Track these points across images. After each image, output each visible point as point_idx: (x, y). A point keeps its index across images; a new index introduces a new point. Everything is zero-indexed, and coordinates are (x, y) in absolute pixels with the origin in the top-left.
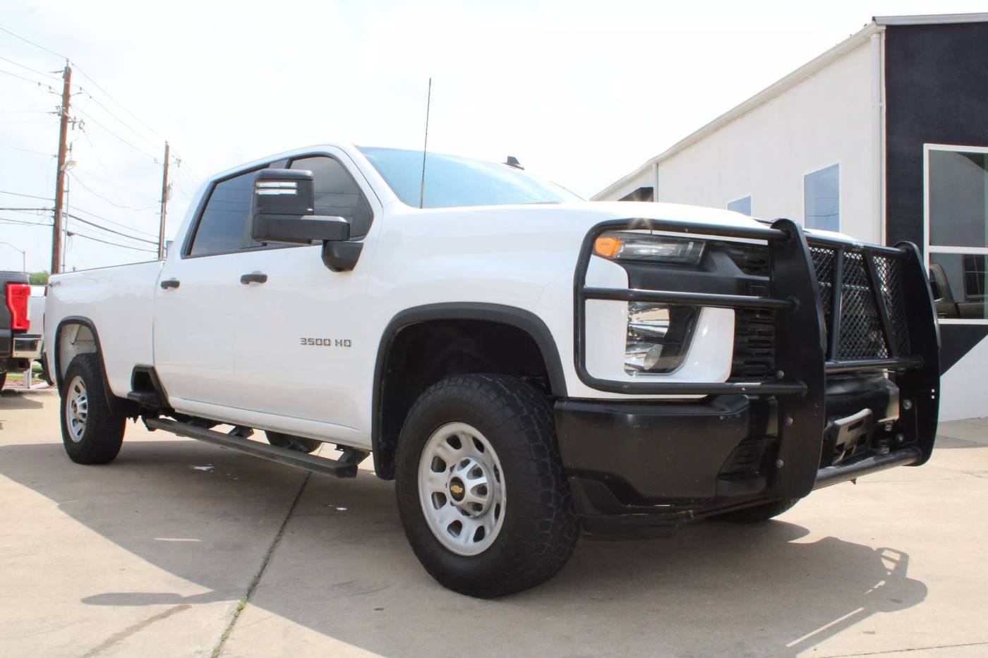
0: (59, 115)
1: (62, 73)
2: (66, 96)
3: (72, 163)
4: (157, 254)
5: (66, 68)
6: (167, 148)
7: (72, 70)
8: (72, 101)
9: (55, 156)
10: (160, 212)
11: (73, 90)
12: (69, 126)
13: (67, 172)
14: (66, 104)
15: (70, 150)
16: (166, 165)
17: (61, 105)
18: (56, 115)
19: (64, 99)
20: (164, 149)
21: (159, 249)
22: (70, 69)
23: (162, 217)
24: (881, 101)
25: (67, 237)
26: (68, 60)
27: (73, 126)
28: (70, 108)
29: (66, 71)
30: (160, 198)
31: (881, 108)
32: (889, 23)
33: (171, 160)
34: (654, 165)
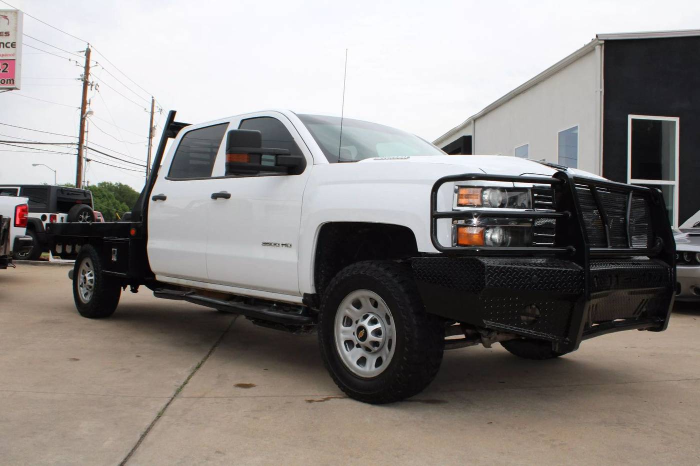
0: (82, 81)
1: (85, 52)
2: (87, 67)
3: (91, 113)
4: (146, 173)
5: (87, 49)
6: (153, 101)
7: (91, 50)
8: (91, 71)
9: (79, 108)
10: (148, 145)
11: (91, 64)
12: (89, 87)
13: (87, 118)
14: (87, 73)
15: (89, 104)
16: (152, 113)
17: (84, 74)
18: (80, 80)
19: (85, 70)
20: (151, 102)
21: (147, 170)
22: (90, 49)
23: (149, 149)
24: (601, 88)
25: (87, 162)
26: (88, 44)
27: (91, 87)
28: (89, 76)
29: (87, 51)
30: (148, 135)
31: (601, 92)
32: (606, 38)
33: (156, 110)
34: (472, 121)
